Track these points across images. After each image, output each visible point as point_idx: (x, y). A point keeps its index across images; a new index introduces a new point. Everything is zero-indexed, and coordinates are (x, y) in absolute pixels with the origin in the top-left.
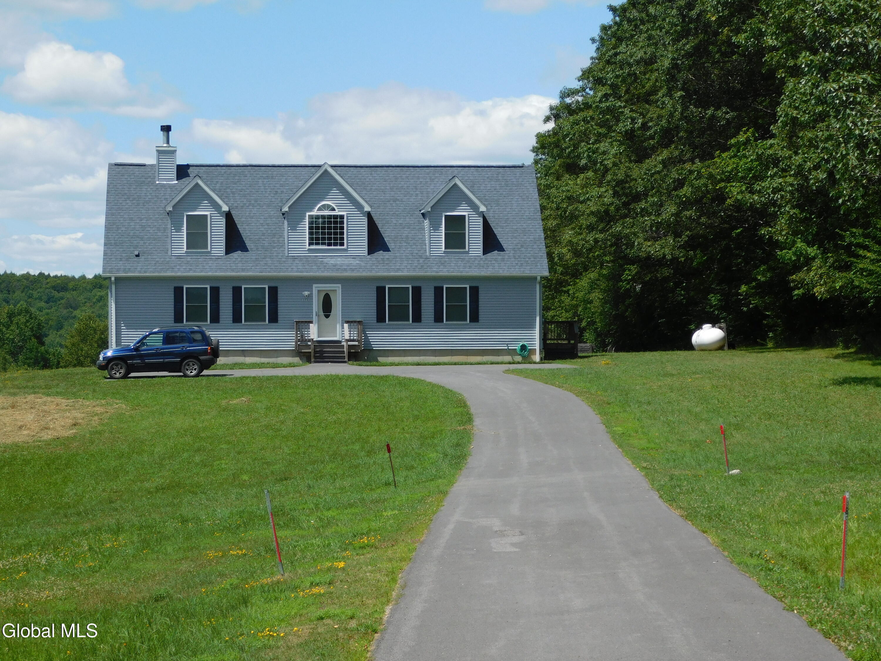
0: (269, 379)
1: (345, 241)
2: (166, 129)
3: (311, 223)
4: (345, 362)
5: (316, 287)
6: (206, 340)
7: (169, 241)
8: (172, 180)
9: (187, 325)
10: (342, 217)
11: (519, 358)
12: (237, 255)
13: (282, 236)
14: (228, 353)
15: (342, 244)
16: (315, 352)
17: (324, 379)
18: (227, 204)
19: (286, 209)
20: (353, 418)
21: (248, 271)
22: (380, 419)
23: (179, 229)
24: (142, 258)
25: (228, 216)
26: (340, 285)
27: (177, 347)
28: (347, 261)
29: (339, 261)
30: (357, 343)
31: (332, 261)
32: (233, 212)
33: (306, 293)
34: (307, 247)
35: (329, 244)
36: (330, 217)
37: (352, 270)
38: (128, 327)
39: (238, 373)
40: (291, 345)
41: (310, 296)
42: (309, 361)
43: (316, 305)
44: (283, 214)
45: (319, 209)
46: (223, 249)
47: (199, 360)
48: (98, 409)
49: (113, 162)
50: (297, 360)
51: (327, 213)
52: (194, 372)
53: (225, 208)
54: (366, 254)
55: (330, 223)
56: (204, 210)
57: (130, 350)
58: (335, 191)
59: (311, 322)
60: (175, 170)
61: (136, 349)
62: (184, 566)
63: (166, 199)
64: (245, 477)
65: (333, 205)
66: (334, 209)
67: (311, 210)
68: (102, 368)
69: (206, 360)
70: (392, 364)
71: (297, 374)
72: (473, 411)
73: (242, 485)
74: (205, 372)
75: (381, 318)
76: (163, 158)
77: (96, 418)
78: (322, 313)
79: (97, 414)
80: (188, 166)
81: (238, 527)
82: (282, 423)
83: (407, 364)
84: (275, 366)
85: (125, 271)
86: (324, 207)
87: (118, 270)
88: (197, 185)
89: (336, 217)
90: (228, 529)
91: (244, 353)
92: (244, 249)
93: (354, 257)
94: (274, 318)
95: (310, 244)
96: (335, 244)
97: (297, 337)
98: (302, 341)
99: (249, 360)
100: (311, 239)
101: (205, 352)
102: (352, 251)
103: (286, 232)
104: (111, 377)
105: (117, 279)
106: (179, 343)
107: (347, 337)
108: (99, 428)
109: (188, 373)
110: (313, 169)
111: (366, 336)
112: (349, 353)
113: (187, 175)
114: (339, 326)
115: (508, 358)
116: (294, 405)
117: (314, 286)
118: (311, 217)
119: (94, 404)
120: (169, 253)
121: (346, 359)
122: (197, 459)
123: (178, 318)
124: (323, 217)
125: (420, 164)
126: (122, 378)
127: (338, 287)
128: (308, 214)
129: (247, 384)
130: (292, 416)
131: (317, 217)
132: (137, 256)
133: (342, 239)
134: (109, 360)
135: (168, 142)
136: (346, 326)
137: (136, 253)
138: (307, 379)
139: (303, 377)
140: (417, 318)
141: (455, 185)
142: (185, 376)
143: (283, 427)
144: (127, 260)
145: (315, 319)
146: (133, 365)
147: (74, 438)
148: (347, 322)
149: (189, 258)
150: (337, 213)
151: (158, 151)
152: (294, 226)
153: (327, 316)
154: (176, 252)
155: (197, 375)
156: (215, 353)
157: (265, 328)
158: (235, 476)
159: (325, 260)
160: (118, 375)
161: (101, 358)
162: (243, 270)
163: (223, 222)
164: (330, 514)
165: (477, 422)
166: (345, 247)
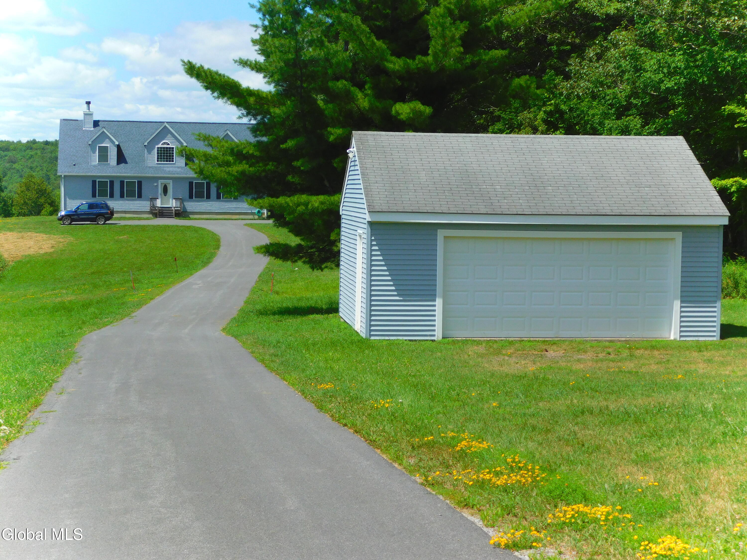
0: (137, 226)
1: (174, 160)
2: (88, 103)
3: (158, 150)
4: (174, 218)
5: (160, 181)
6: (107, 207)
7: (90, 158)
8: (91, 128)
9: (98, 200)
10: (173, 148)
11: (256, 217)
12: (122, 165)
13: (144, 156)
14: (118, 212)
15: (173, 161)
16: (159, 213)
17: (161, 227)
18: (118, 142)
19: (146, 144)
20: (171, 246)
21: (128, 173)
22: (182, 247)
23: (94, 152)
24: (76, 166)
25: (118, 147)
26: (171, 181)
27: (95, 211)
28: (175, 169)
29: (171, 169)
30: (179, 209)
31: (168, 169)
32: (121, 145)
33: (156, 184)
34: (156, 162)
35: (167, 161)
36: (167, 148)
37: (178, 174)
38: (70, 198)
39: (123, 223)
40: (148, 209)
41: (157, 186)
42: (156, 217)
43: (160, 190)
44: (145, 146)
45: (162, 144)
46: (116, 163)
47: (105, 217)
48: (61, 240)
49: (63, 118)
50: (151, 216)
51: (165, 146)
52: (102, 222)
53: (117, 143)
54: (184, 166)
55: (167, 151)
56: (106, 144)
57: (73, 212)
58: (169, 135)
59: (158, 199)
60: (93, 123)
61: (75, 211)
62: (107, 292)
63: (88, 137)
64: (125, 269)
65: (169, 143)
66: (169, 144)
67: (158, 144)
68: (60, 220)
69: (108, 217)
70: (195, 219)
71: (150, 224)
72: (221, 244)
73: (124, 272)
74: (107, 222)
75: (191, 197)
76: (88, 117)
77: (61, 244)
78: (163, 194)
79: (61, 242)
80: (99, 121)
81: (123, 283)
82: (141, 247)
83: (202, 219)
84: (140, 219)
85: (68, 172)
86: (164, 143)
87: (65, 172)
88: (103, 132)
89: (170, 148)
90: (120, 284)
91: (125, 212)
92: (126, 162)
93: (178, 167)
94: (140, 196)
95: (158, 161)
96: (170, 161)
97: (151, 205)
98: (153, 207)
99: (128, 216)
100: (158, 158)
101: (107, 213)
102: (178, 164)
103: (146, 154)
104: (64, 224)
105: (64, 176)
106: (95, 209)
107: (174, 206)
108: (64, 249)
109: (99, 222)
110: (160, 124)
111: (184, 205)
112: (175, 213)
113: (98, 126)
114: (171, 200)
115: (251, 217)
116: (147, 240)
117: (159, 181)
118: (158, 148)
119: (59, 237)
120: (90, 164)
121: (174, 216)
122: (106, 262)
123: (94, 195)
124: (164, 148)
125: (211, 122)
126: (69, 224)
127: (171, 182)
128: (156, 146)
129: (127, 229)
130: (145, 245)
131: (161, 148)
132: (74, 165)
133: (173, 159)
134: (63, 216)
135: (89, 110)
136: (174, 200)
137: (74, 164)
138: (154, 226)
139: (152, 225)
140: (208, 197)
141: (227, 133)
142: (98, 224)
143: (142, 249)
144: (70, 167)
145: (159, 197)
146: (74, 218)
147: (54, 252)
148: (174, 199)
149: (99, 167)
150: (170, 146)
151: (84, 114)
152: (150, 152)
153: (165, 195)
154: (93, 164)
155: (104, 224)
156: (112, 213)
157: (135, 200)
158: (122, 269)
159: (165, 169)
160: (67, 223)
161: (59, 215)
162: (125, 173)
163: (116, 149)
164: (153, 280)
165: (221, 249)
166: (174, 162)
